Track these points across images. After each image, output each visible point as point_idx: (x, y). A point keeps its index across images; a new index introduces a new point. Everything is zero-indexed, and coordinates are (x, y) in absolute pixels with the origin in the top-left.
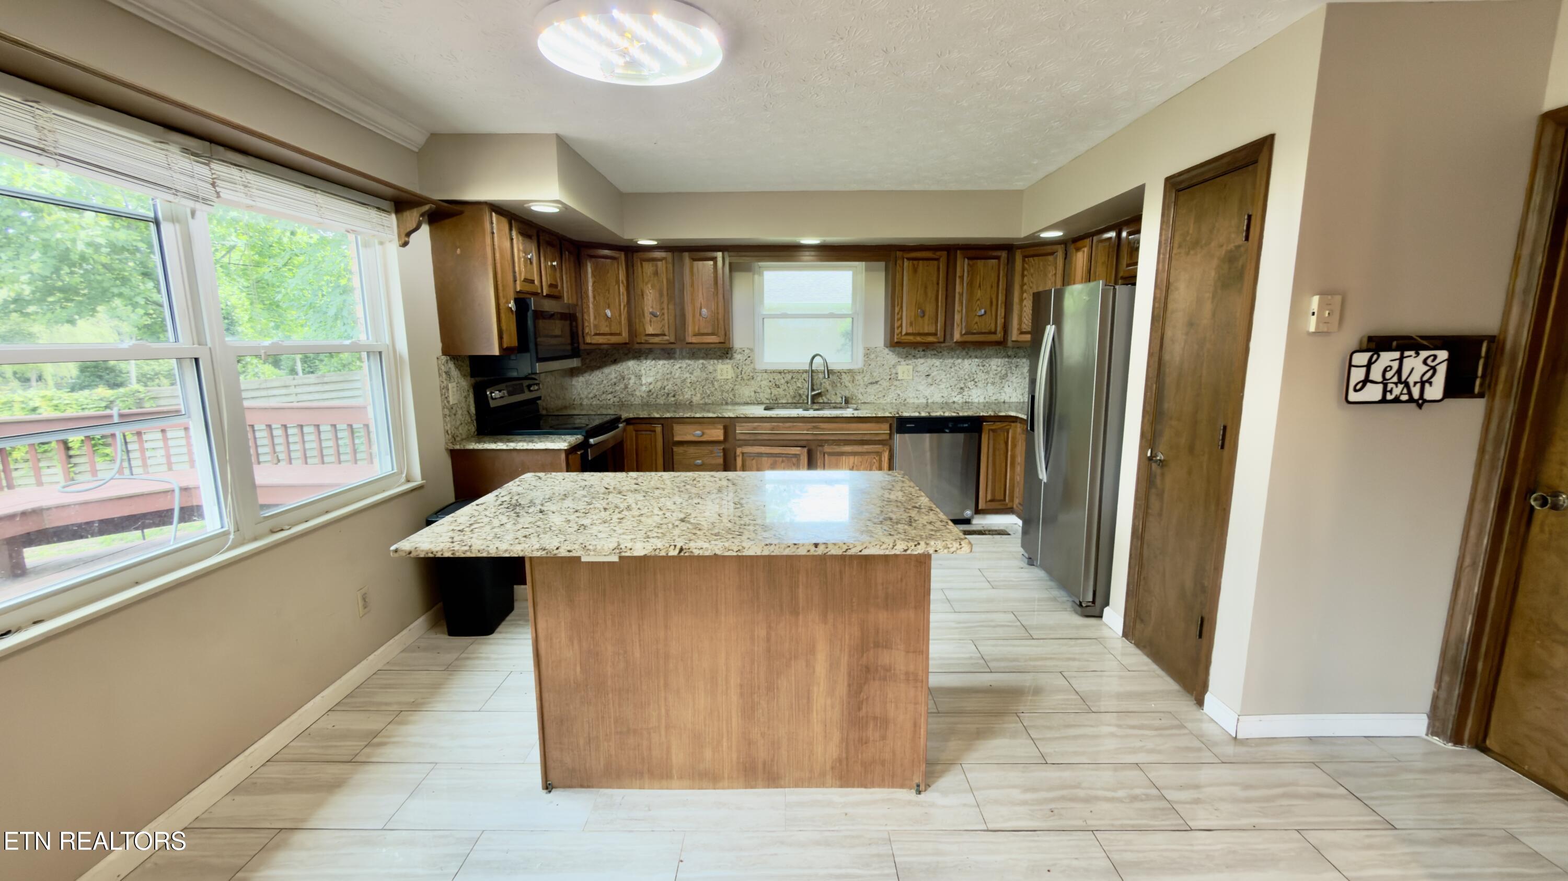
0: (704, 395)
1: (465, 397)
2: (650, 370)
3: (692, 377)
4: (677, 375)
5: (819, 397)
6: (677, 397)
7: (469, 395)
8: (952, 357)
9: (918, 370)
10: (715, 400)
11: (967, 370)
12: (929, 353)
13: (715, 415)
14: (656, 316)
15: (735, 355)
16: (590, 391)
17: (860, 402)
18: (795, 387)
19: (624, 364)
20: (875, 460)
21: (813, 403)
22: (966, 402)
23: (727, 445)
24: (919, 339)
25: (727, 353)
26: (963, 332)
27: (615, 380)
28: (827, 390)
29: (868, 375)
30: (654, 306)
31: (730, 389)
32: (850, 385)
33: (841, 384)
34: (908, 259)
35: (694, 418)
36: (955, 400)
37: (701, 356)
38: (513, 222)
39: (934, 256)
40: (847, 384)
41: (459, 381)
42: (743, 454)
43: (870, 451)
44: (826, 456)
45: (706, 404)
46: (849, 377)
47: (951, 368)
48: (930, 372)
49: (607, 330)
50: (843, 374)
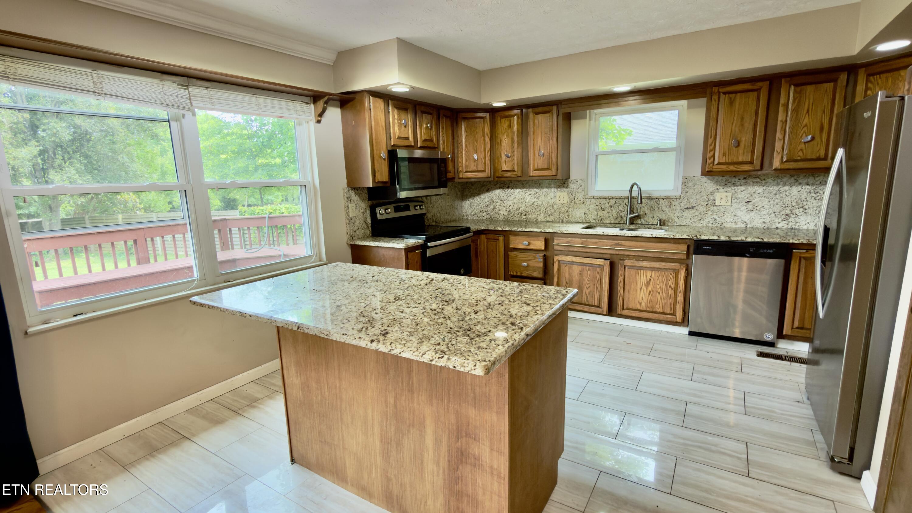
0: (546, 215)
1: (363, 213)
2: (510, 196)
3: (538, 201)
4: (528, 199)
5: (638, 219)
6: (527, 215)
7: (366, 212)
8: (778, 184)
9: (738, 197)
10: (554, 219)
11: (794, 197)
12: (750, 181)
13: (539, 230)
14: (509, 157)
15: (571, 185)
16: (472, 210)
17: (675, 224)
18: (618, 210)
19: (493, 191)
20: (671, 276)
21: (632, 223)
22: (792, 229)
23: (548, 254)
24: (732, 168)
25: (565, 183)
26: (785, 160)
27: (488, 203)
28: (646, 214)
29: (685, 202)
30: (508, 150)
31: (566, 211)
32: (667, 209)
33: (659, 208)
34: (725, 93)
35: (524, 231)
36: (779, 226)
37: (545, 186)
38: (390, 101)
39: (755, 87)
40: (664, 209)
41: (358, 202)
42: (559, 261)
43: (667, 267)
44: (626, 268)
45: (547, 222)
46: (667, 202)
47: (776, 194)
48: (751, 198)
49: (475, 168)
50: (661, 200)
